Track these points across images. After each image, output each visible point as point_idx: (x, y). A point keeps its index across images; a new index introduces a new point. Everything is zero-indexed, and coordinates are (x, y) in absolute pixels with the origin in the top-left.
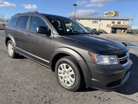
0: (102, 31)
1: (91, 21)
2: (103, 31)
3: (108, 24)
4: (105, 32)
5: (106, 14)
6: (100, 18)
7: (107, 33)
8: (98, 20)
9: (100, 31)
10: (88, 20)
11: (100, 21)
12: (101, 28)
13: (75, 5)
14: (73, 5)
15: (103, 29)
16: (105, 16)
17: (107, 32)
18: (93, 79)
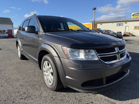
0: (128, 34)
1: (115, 24)
2: (130, 34)
3: (136, 26)
4: (132, 34)
5: (133, 15)
6: (125, 20)
7: (135, 36)
8: (124, 23)
9: (127, 34)
10: (112, 23)
11: (126, 23)
12: (127, 31)
13: (95, 9)
14: (93, 9)
15: (129, 32)
16: (132, 17)
17: (134, 34)
18: (67, 77)
